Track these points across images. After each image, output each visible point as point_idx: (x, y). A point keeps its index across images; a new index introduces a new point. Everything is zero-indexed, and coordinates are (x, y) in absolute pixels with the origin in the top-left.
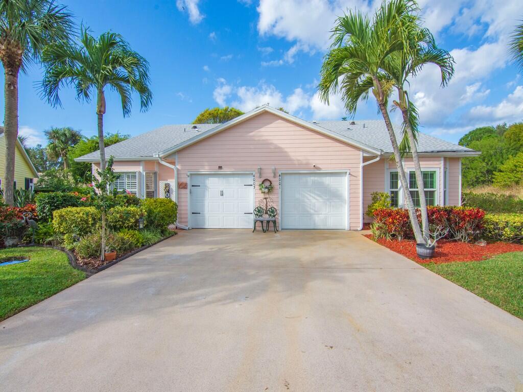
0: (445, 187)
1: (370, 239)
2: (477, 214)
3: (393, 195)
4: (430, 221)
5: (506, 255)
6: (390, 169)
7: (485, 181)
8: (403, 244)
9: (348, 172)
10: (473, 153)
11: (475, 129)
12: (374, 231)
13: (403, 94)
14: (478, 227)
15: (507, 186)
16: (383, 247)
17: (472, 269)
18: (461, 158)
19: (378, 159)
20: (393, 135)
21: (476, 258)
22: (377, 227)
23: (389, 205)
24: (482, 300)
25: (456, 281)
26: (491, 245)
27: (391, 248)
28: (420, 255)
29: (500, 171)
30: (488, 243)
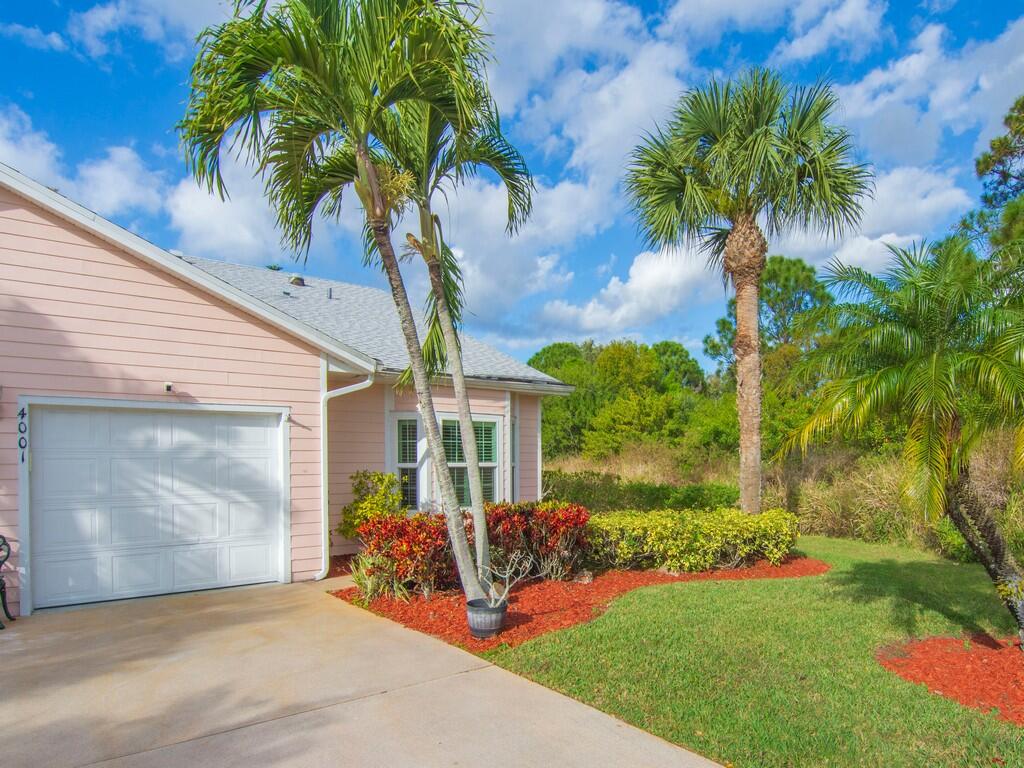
0: (513, 459)
1: (351, 601)
2: (578, 516)
3: (406, 479)
4: (492, 539)
5: (627, 597)
6: (396, 411)
7: (569, 447)
8: (435, 606)
9: (285, 413)
10: (561, 388)
11: (551, 344)
12: (360, 577)
13: (430, 222)
14: (579, 543)
15: (602, 458)
16: (386, 622)
17: (580, 645)
18: (540, 396)
19: (368, 383)
20: (408, 319)
21: (581, 615)
22: (370, 567)
23: (397, 504)
24: (612, 720)
25: (558, 684)
26: (599, 580)
27: (407, 620)
28: (476, 631)
29: (592, 429)
30: (595, 576)
